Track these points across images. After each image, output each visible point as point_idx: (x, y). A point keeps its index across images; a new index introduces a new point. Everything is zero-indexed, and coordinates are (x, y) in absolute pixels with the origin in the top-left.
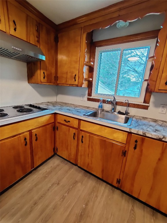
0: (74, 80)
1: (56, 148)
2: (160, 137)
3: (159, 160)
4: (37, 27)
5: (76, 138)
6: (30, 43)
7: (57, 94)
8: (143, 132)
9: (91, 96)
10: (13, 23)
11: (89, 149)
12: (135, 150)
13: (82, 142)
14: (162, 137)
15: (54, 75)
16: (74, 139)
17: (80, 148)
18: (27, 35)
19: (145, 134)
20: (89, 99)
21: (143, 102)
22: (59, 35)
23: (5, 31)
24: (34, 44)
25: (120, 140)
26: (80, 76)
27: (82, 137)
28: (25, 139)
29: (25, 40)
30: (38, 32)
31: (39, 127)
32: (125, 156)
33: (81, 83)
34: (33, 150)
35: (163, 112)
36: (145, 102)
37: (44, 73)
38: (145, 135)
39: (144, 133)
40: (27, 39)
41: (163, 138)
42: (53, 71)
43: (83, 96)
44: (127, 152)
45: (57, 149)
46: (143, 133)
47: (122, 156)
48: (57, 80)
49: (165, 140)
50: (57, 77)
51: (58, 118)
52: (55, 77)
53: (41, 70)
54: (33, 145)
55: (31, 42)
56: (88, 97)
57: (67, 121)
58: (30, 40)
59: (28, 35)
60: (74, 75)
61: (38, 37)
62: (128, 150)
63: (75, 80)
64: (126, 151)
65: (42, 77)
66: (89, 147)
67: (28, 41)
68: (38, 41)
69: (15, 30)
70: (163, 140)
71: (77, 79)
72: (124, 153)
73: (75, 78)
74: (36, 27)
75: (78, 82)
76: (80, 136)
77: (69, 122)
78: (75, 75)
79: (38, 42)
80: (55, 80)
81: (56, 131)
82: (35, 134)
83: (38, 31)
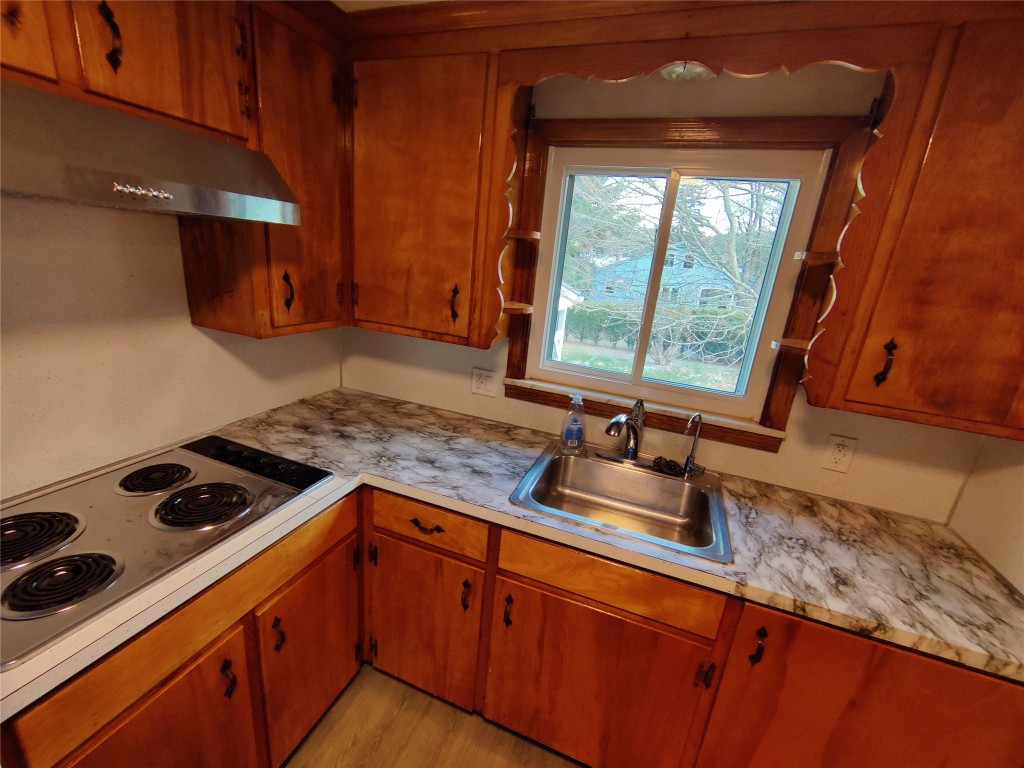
0: (449, 313)
1: (367, 640)
2: (864, 625)
3: (853, 704)
4: (242, 28)
5: (476, 604)
6: (207, 128)
7: (344, 352)
8: (795, 601)
9: (522, 376)
10: (99, 19)
11: (541, 652)
12: (753, 665)
13: (508, 622)
14: (873, 623)
15: (338, 280)
16: (466, 606)
17: (495, 647)
18: (187, 81)
19: (804, 610)
20: (513, 392)
21: (758, 416)
22: (358, 69)
23: (52, 74)
24: (226, 127)
25: (690, 624)
26: (479, 295)
27: (509, 600)
28: (226, 665)
29: (180, 114)
30: (244, 57)
31: (291, 582)
32: (708, 686)
33: (484, 331)
34: (264, 695)
35: (838, 467)
36: (765, 420)
37: (286, 278)
38: (801, 613)
39: (798, 603)
40: (187, 104)
41: (877, 628)
42: (332, 257)
43: (483, 372)
44: (717, 672)
45: (374, 647)
46: (795, 605)
47: (696, 685)
48: (354, 302)
49: (882, 637)
50: (354, 286)
51: (376, 507)
52: (340, 286)
53: (273, 265)
54: (264, 675)
55: (210, 123)
56: (510, 381)
57: (430, 527)
58: (203, 112)
59: (189, 80)
60: (448, 286)
61: (249, 88)
62: (725, 665)
63: (455, 315)
64: (713, 666)
65: (278, 302)
66: (540, 644)
67: (196, 119)
68: (251, 113)
69: (114, 59)
70: (877, 634)
71: (463, 312)
72: (707, 676)
73: (453, 305)
74: (237, 32)
75: (470, 323)
76: (497, 595)
77: (439, 529)
78: (456, 291)
79: (249, 116)
80: (341, 302)
81: (367, 564)
82: (270, 622)
83: (249, 55)
